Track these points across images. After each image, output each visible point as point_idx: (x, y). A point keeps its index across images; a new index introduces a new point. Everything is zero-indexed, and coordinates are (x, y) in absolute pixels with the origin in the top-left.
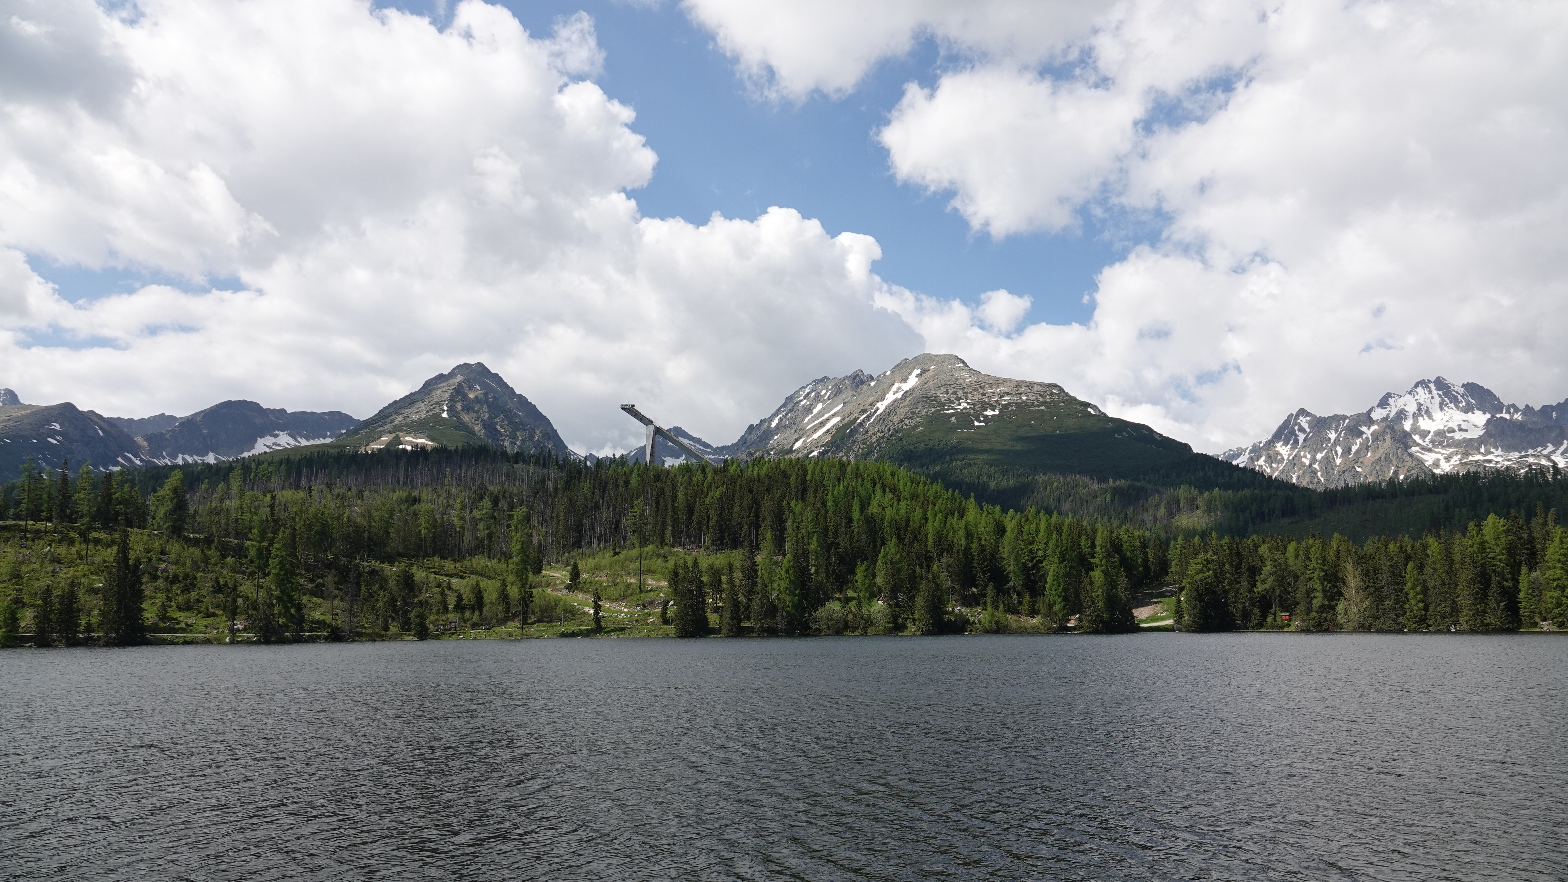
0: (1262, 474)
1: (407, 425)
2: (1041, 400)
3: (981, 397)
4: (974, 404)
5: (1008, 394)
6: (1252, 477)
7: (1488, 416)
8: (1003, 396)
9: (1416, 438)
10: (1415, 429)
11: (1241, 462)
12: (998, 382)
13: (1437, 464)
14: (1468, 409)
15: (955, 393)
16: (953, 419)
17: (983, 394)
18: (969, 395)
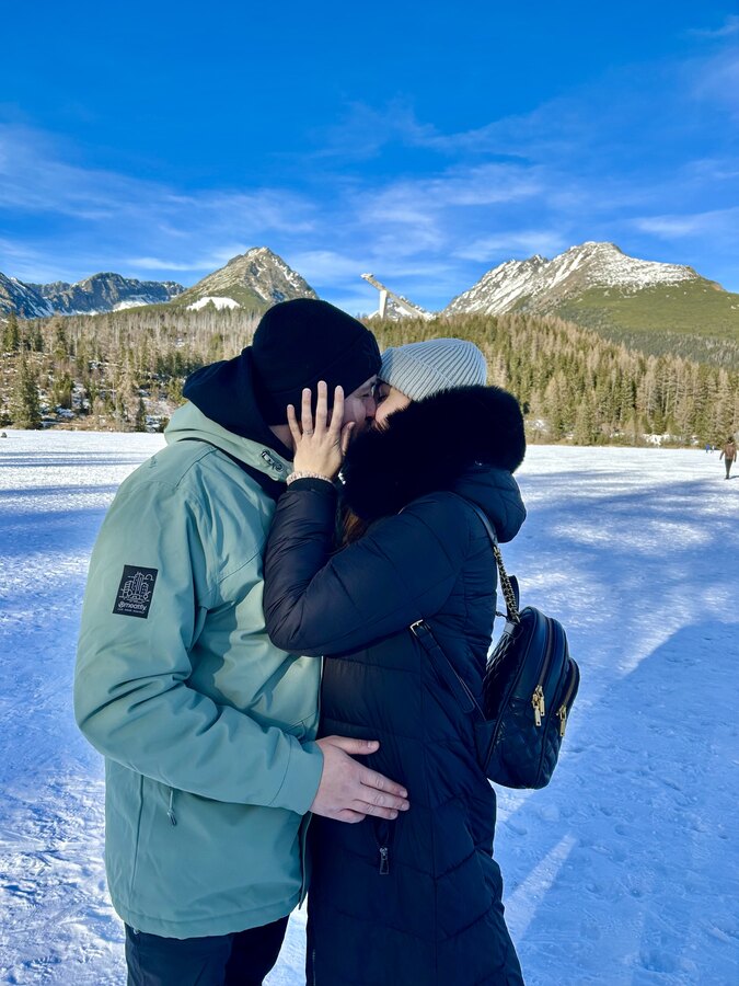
1: (217, 291)
2: (676, 279)
4: (624, 281)
8: (646, 276)
15: (609, 273)
16: (607, 292)
18: (620, 274)
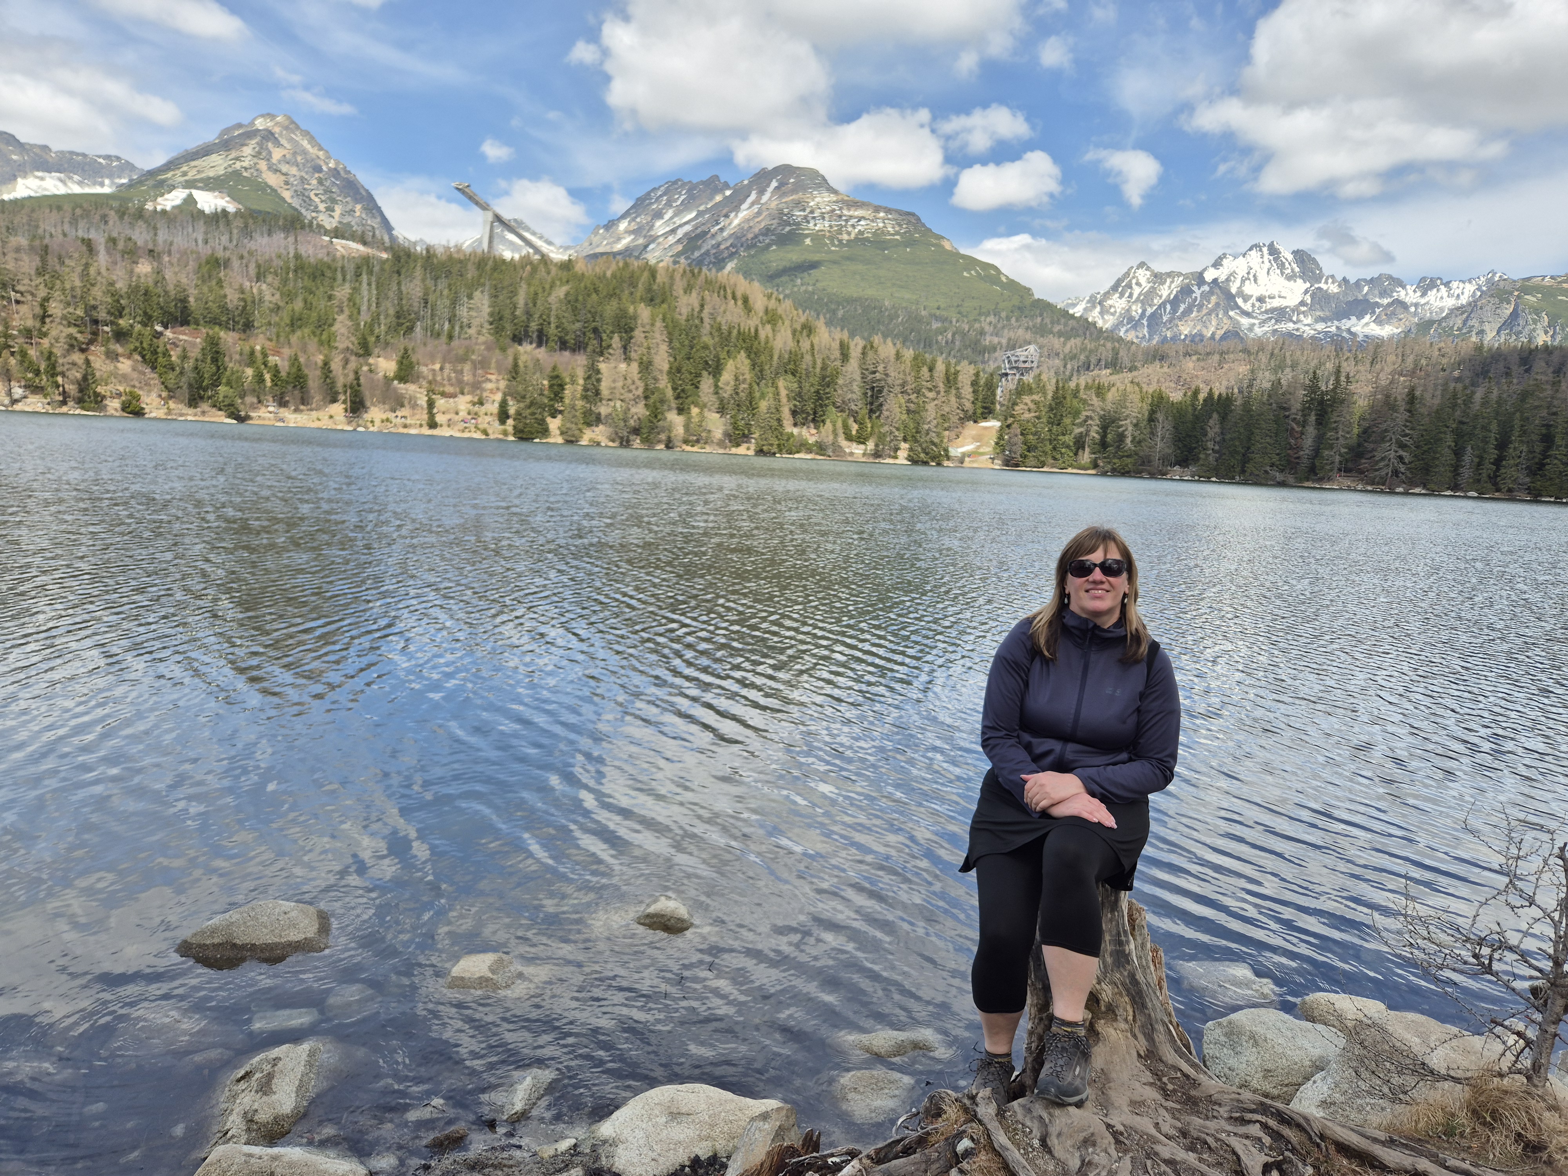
0: (1094, 324)
1: (201, 180)
2: (897, 229)
3: (837, 220)
4: (830, 227)
6: (1085, 327)
7: (1308, 285)
9: (1240, 301)
10: (1240, 293)
11: (1077, 311)
13: (1251, 328)
14: (1291, 278)
16: (808, 239)
17: (840, 216)
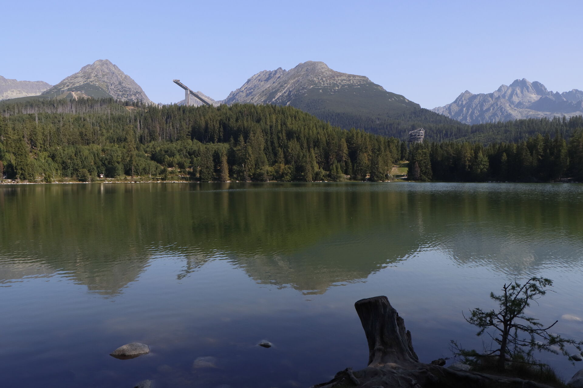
1: (74, 88)
2: (359, 83)
3: (333, 81)
4: (330, 84)
5: (345, 80)
8: (343, 81)
12: (341, 75)
15: (322, 79)
16: (321, 90)
17: (334, 80)
18: (328, 80)
